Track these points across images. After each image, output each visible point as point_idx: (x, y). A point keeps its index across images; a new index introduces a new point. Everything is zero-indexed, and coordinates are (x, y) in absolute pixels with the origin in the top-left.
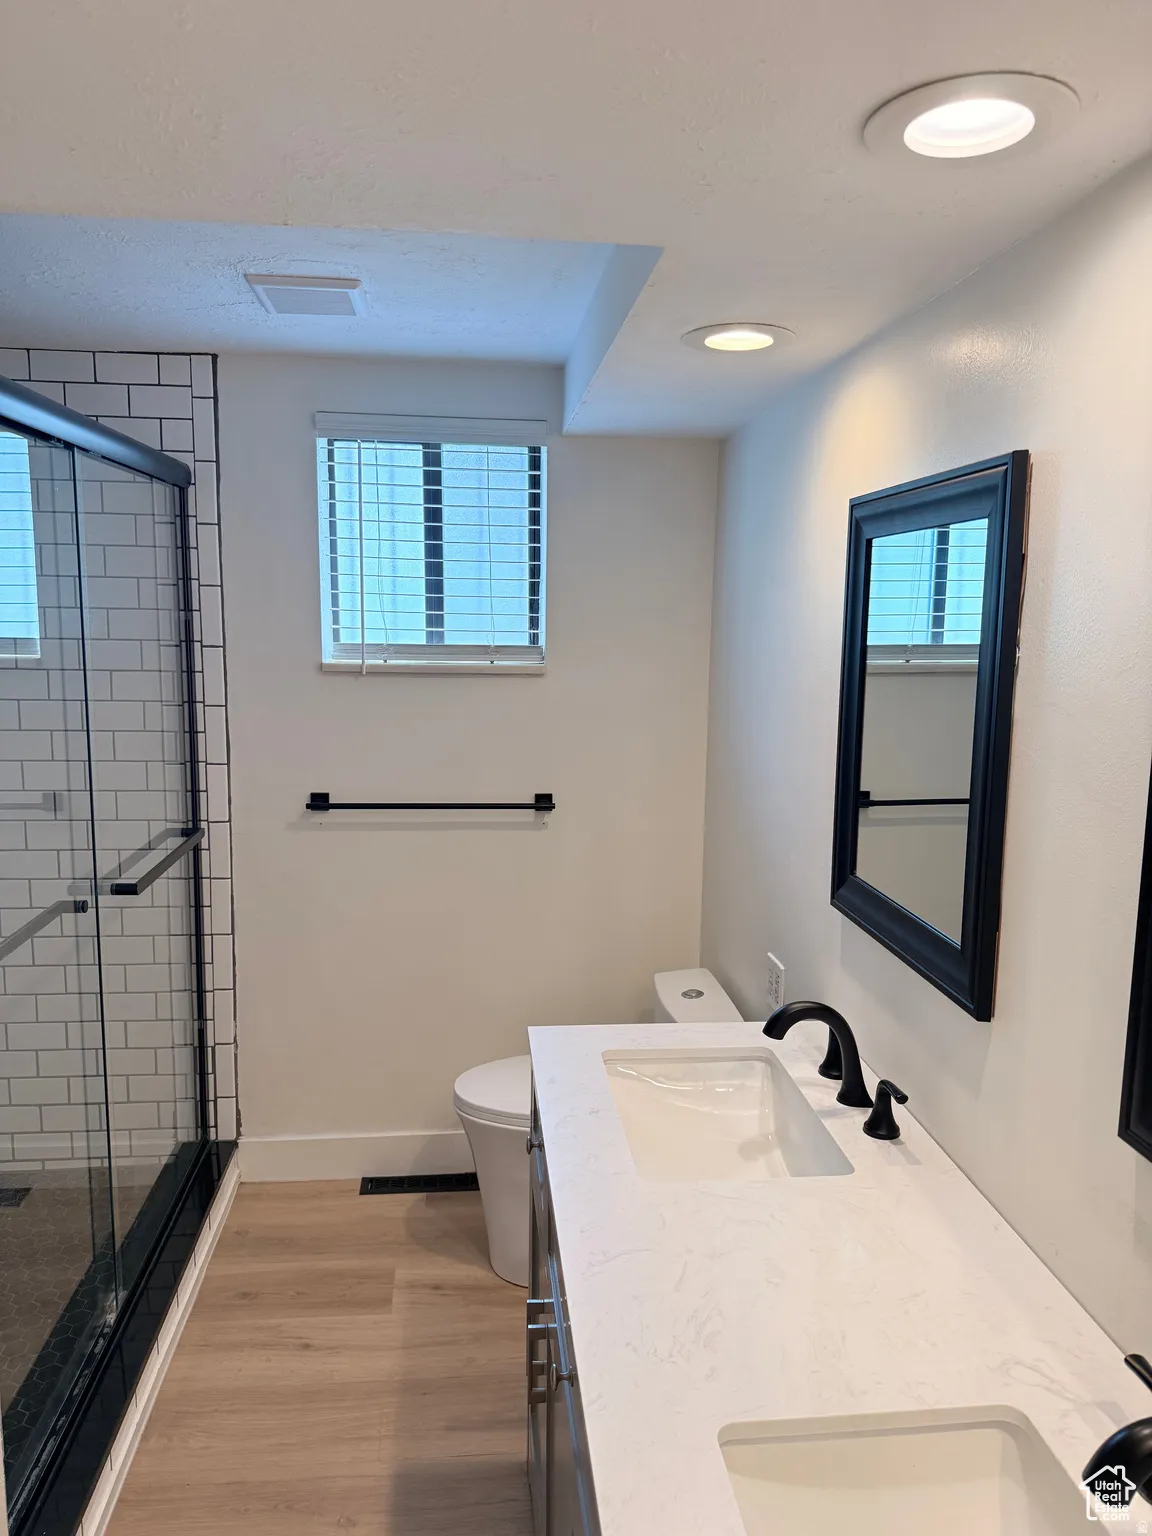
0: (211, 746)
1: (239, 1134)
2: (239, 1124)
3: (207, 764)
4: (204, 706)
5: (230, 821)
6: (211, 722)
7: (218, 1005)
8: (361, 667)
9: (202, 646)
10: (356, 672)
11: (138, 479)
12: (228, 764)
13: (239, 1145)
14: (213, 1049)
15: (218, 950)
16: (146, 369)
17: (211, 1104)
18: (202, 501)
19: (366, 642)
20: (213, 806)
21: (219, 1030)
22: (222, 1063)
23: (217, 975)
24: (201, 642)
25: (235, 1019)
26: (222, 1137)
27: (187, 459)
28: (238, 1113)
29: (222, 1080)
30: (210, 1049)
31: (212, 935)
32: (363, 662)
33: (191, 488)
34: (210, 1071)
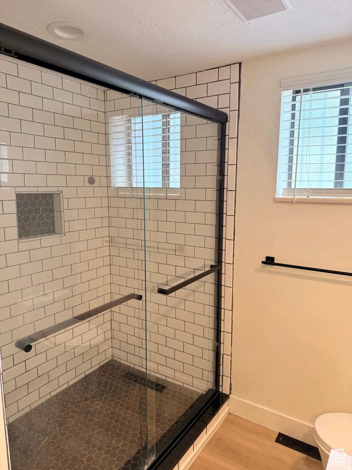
0: (228, 232)
1: (230, 393)
2: (231, 389)
3: (226, 239)
4: (226, 215)
5: (233, 264)
6: (228, 221)
7: (225, 338)
8: (293, 199)
9: (227, 191)
10: (290, 202)
11: (209, 122)
12: (234, 240)
13: (230, 397)
14: (223, 355)
15: (226, 316)
16: (213, 75)
17: (221, 377)
18: (231, 129)
19: (297, 187)
20: (227, 257)
21: (225, 349)
22: (226, 361)
23: (225, 326)
24: (227, 189)
25: (231, 346)
26: (224, 392)
27: (226, 111)
28: (231, 383)
29: (225, 369)
30: (221, 355)
31: (224, 309)
32: (294, 197)
33: (228, 123)
34: (221, 364)
